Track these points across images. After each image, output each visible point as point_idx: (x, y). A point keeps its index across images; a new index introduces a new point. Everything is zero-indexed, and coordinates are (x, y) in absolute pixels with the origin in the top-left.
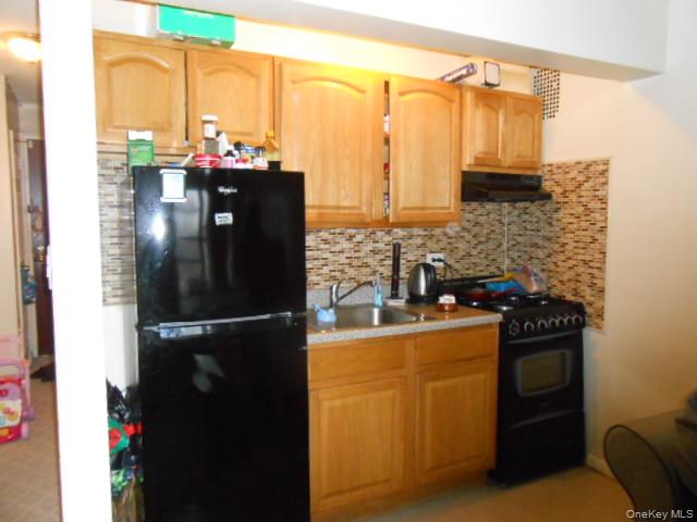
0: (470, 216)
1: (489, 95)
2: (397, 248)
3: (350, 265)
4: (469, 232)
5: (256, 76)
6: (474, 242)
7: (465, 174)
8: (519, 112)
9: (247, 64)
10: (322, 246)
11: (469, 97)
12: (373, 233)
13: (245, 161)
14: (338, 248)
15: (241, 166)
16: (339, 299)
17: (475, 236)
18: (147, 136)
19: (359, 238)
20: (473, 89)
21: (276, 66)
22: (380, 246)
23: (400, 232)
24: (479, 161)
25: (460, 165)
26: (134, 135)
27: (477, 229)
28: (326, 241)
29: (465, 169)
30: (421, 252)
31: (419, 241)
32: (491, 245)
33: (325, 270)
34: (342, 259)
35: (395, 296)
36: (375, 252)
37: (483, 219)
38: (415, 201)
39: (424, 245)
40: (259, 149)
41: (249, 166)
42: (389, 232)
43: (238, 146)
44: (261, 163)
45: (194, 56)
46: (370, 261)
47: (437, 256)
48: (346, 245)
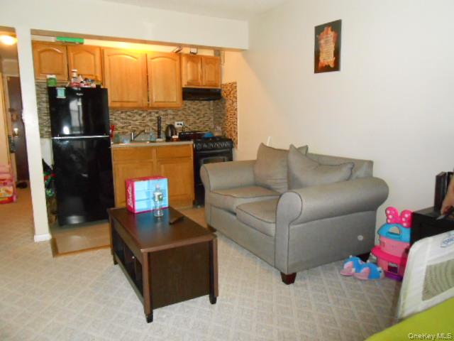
0: (195, 107)
1: (193, 57)
2: (159, 119)
3: (140, 125)
4: (195, 113)
5: (94, 54)
6: (197, 117)
7: (184, 89)
8: (207, 64)
9: (90, 50)
10: (128, 118)
11: (184, 59)
12: (150, 113)
13: (87, 85)
14: (134, 119)
15: (86, 87)
16: (134, 138)
17: (198, 115)
18: (53, 76)
19: (144, 114)
20: (187, 55)
21: (102, 50)
22: (154, 118)
23: (162, 113)
24: (189, 83)
25: (181, 85)
26: (49, 76)
27: (198, 112)
28: (129, 116)
29: (184, 86)
30: (172, 121)
31: (171, 117)
32: (206, 119)
33: (130, 127)
34: (137, 123)
35: (159, 137)
36: (151, 120)
37: (201, 108)
38: (161, 98)
39: (173, 118)
40: (92, 81)
41: (89, 87)
42: (157, 113)
43: (86, 79)
44: (94, 85)
45: (69, 48)
46: (149, 124)
47: (179, 123)
48: (139, 118)
